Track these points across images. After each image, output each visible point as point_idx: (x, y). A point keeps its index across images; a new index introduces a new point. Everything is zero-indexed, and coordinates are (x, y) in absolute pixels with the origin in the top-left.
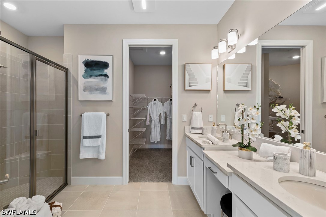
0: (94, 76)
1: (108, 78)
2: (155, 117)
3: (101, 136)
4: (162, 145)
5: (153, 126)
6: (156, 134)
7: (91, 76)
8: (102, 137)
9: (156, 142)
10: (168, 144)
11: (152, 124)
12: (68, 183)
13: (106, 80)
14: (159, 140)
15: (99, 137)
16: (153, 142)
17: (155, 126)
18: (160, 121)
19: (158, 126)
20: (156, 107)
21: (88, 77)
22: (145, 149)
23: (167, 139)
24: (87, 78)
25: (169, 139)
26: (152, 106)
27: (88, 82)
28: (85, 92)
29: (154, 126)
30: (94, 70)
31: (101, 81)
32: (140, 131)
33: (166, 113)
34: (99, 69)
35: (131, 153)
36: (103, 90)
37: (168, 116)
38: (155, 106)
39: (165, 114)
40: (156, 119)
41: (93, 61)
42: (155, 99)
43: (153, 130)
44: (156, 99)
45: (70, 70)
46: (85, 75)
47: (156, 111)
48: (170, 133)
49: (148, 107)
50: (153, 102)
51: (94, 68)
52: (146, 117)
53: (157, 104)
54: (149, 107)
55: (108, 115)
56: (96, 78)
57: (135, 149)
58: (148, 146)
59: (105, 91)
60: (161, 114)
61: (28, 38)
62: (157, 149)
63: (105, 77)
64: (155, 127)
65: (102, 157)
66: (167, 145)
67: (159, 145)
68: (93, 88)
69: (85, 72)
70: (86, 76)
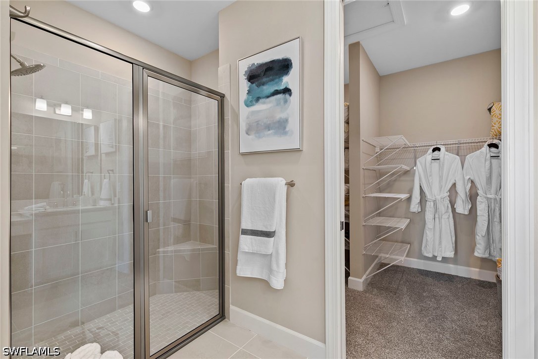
0: (263, 98)
1: (290, 95)
2: (437, 193)
3: (274, 232)
4: (459, 267)
5: (429, 215)
6: (440, 237)
7: (258, 99)
8: (276, 234)
9: (439, 259)
10: (481, 268)
11: (427, 209)
12: (226, 314)
13: (286, 101)
14: (450, 254)
15: (269, 234)
16: (430, 255)
17: (437, 216)
18: (453, 204)
19: (445, 217)
20: (441, 168)
21: (254, 102)
22: (408, 268)
23: (476, 254)
24: (252, 105)
25: (484, 256)
26: (428, 165)
27: (253, 113)
28: (249, 135)
29: (432, 216)
30: (263, 84)
31: (277, 105)
32: (389, 227)
33: (472, 182)
34: (273, 80)
35: (370, 274)
36: (281, 126)
37: (480, 192)
38: (436, 163)
39: (470, 185)
40: (438, 197)
41: (261, 66)
42: (435, 146)
43: (429, 224)
44: (438, 146)
45: (227, 96)
46: (248, 99)
47: (441, 177)
48: (489, 239)
49: (415, 168)
50: (429, 155)
51: (265, 80)
52: (411, 191)
53: (442, 159)
54: (419, 169)
55: (291, 184)
56: (268, 100)
57: (382, 265)
58: (416, 263)
59: (285, 128)
60: (454, 184)
61: (190, 64)
62: (444, 274)
63: (284, 96)
64: (437, 220)
65: (278, 283)
66: (477, 270)
67: (451, 265)
68: (263, 124)
69: (249, 92)
70: (251, 101)
